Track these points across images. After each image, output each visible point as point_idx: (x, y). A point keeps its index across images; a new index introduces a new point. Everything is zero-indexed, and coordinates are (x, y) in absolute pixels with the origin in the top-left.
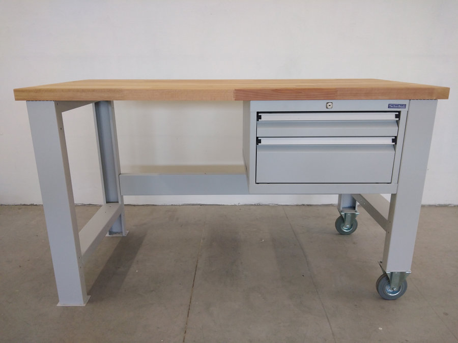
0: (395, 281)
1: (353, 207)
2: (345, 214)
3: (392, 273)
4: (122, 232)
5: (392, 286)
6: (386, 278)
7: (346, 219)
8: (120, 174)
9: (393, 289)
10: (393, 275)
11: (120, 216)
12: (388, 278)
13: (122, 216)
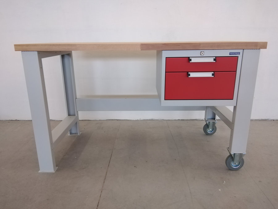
0: (237, 159)
1: (214, 119)
2: (209, 122)
4: (77, 133)
5: (235, 162)
7: (210, 126)
8: (76, 98)
9: (235, 164)
10: (235, 155)
12: (232, 157)
13: (77, 123)
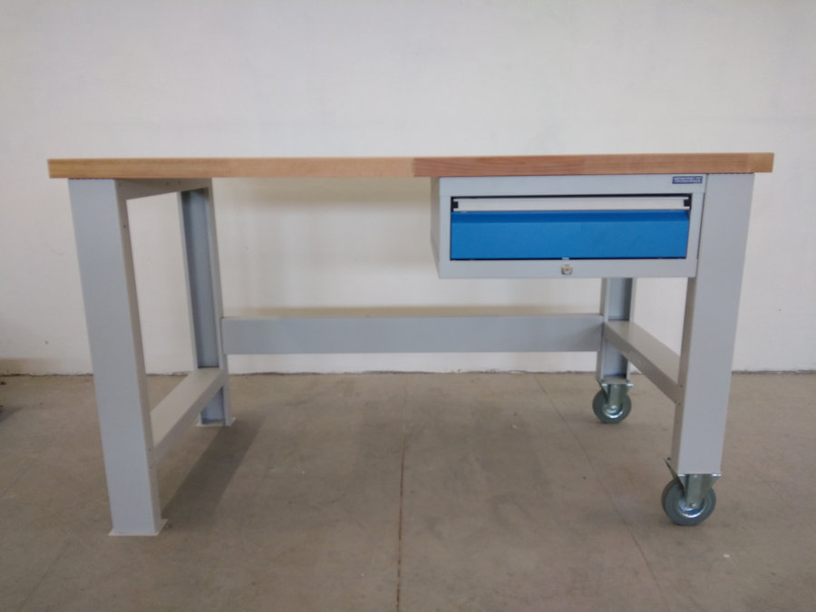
0: (694, 491)
2: (609, 386)
3: (688, 476)
4: (224, 419)
5: (690, 499)
6: (679, 487)
7: (612, 395)
8: (223, 318)
9: (691, 506)
10: (691, 479)
11: (221, 391)
12: (681, 486)
13: (225, 392)
